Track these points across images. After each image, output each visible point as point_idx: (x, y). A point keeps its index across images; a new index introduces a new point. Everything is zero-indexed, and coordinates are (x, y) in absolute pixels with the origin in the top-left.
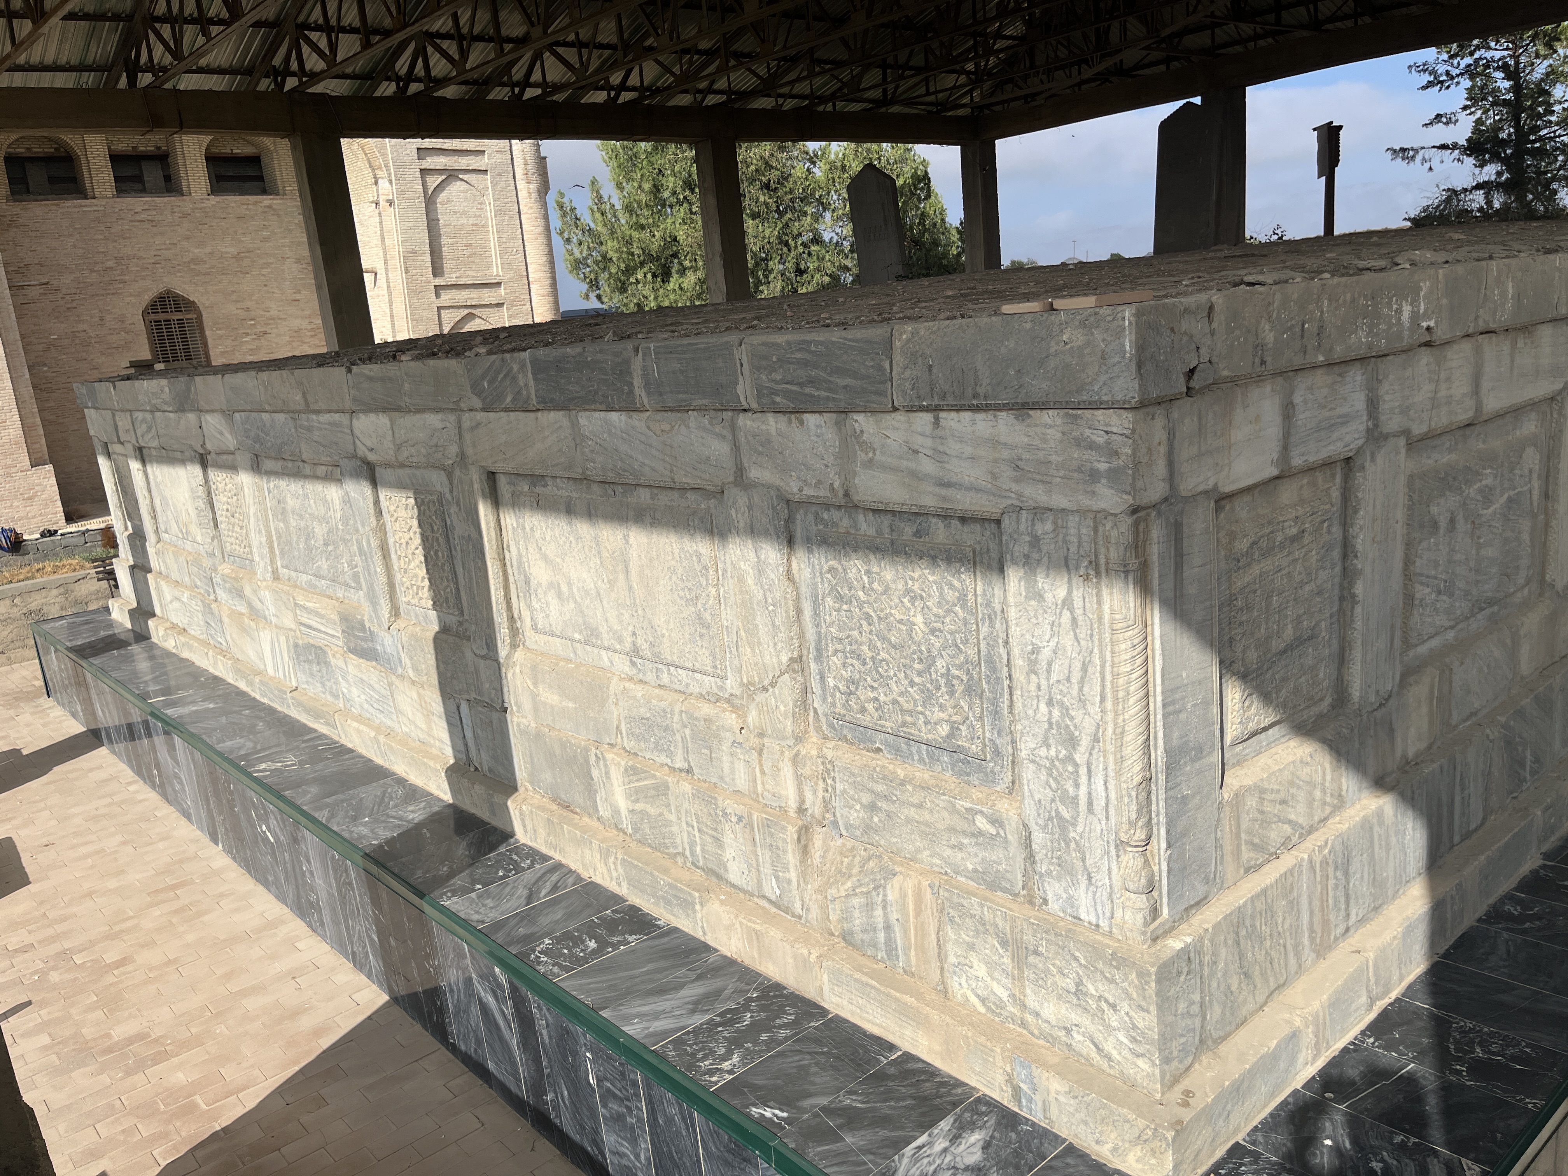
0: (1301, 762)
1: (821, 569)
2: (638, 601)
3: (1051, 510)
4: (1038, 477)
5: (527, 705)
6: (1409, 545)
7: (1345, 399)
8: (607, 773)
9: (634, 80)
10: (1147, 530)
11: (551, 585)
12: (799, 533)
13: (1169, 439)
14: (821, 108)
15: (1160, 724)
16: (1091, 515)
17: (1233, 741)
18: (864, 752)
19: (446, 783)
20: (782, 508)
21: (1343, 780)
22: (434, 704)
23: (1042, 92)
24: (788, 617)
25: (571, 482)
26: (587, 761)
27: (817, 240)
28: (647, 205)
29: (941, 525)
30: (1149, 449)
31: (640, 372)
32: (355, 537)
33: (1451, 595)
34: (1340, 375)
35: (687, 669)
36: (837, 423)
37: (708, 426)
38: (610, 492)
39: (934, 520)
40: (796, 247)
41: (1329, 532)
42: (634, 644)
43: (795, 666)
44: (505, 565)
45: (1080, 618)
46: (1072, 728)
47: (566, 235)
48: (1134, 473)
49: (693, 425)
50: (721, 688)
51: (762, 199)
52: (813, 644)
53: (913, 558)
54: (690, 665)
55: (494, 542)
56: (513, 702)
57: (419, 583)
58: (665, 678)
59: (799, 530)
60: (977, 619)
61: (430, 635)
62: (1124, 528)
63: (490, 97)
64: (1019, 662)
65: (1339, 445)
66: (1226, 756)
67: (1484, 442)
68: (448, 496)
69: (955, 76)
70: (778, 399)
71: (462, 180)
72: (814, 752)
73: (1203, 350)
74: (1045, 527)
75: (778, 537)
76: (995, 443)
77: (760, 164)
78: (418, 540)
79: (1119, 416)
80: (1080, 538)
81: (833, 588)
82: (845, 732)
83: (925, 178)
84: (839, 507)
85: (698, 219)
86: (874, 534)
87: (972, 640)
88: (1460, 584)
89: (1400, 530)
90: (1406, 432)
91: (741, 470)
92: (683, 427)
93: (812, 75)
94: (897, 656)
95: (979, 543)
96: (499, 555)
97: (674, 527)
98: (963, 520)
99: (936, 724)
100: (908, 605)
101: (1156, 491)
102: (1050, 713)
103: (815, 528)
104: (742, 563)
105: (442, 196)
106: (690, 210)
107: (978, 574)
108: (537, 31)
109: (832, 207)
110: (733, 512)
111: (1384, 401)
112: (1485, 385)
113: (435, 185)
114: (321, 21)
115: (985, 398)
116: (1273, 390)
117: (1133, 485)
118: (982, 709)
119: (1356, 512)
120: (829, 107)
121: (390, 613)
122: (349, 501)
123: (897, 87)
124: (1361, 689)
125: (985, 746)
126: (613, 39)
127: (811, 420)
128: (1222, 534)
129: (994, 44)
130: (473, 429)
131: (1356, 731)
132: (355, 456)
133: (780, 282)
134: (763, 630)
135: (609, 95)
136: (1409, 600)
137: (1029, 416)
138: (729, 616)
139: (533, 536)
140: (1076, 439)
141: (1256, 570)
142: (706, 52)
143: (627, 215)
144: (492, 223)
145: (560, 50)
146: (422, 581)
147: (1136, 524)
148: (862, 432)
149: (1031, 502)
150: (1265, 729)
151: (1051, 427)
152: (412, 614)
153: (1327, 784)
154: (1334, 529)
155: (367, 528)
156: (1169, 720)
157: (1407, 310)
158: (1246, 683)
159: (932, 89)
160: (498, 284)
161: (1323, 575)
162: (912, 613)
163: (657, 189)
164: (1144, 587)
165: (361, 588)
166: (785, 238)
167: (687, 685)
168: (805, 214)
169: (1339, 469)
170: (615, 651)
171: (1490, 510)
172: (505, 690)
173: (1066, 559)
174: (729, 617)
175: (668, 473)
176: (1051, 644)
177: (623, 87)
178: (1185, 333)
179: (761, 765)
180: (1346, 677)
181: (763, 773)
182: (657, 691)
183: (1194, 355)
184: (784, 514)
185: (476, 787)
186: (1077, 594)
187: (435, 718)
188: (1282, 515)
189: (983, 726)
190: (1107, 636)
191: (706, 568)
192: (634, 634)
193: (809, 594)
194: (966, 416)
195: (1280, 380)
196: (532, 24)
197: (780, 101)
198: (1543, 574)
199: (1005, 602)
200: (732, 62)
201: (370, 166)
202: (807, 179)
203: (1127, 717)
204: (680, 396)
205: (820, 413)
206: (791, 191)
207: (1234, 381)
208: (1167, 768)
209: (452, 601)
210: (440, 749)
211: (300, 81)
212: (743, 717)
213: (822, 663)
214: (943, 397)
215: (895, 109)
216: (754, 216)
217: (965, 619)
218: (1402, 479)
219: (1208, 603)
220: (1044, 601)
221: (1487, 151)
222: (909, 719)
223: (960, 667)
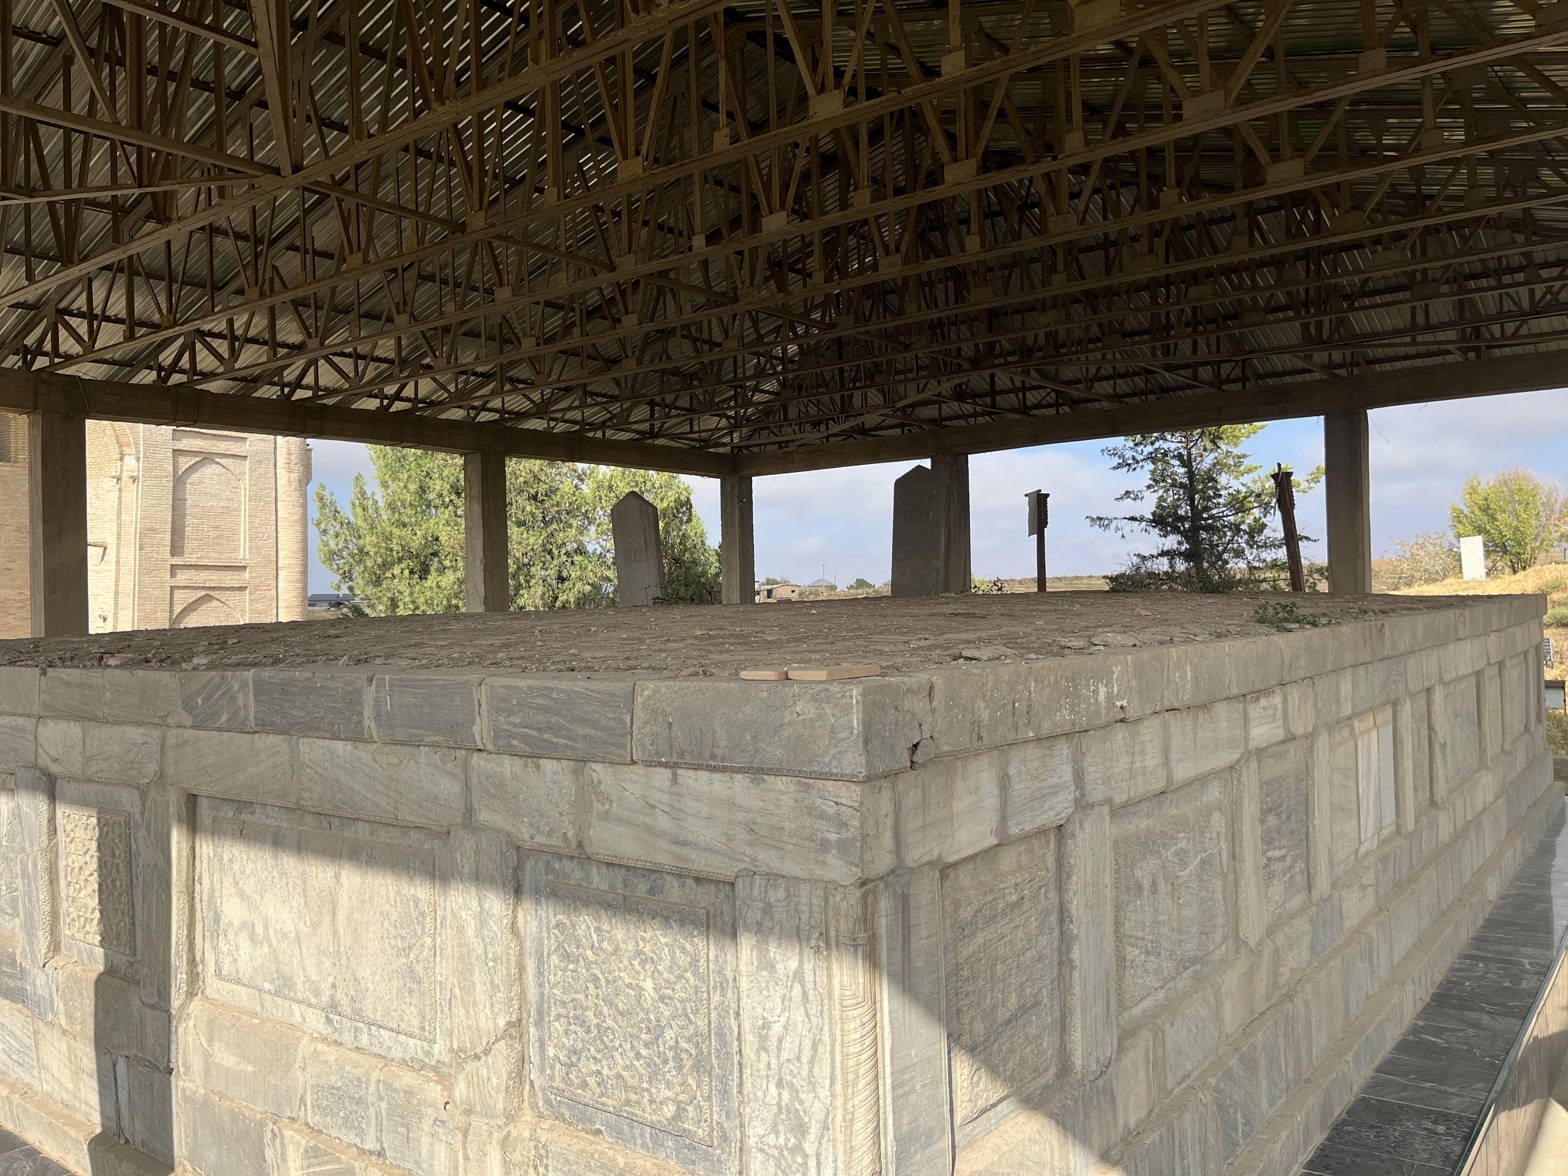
0: (1030, 1140)
1: (548, 924)
2: (342, 948)
3: (783, 877)
4: (772, 842)
5: (197, 1064)
6: (1118, 907)
7: (1054, 771)
8: (283, 1154)
9: (408, 392)
10: (876, 903)
11: (244, 925)
12: (527, 882)
13: (895, 811)
14: (591, 434)
15: (889, 1108)
16: (821, 885)
17: (963, 1121)
18: (583, 1134)
19: (87, 1158)
20: (511, 854)
21: (1071, 1157)
22: (85, 1060)
23: (794, 441)
24: (509, 974)
25: (283, 811)
26: (261, 1137)
27: (581, 551)
28: (411, 505)
29: (675, 883)
30: (877, 822)
31: (371, 703)
32: (20, 857)
33: (1159, 955)
34: (1049, 748)
35: (391, 1030)
36: (575, 771)
37: (439, 763)
38: (326, 824)
39: (669, 878)
40: (559, 556)
41: (1046, 898)
42: (332, 997)
43: (513, 1031)
44: (193, 899)
45: (811, 993)
46: (802, 1114)
47: (323, 526)
48: (862, 846)
49: (423, 760)
50: (428, 1054)
51: (528, 509)
52: (534, 1006)
53: (645, 918)
54: (395, 1026)
55: (184, 873)
56: (180, 1062)
57: (88, 915)
58: (364, 1039)
59: (528, 880)
60: (708, 987)
61: (93, 976)
62: (853, 901)
63: (256, 395)
64: (750, 1038)
65: (1052, 813)
66: (957, 1137)
67: (1177, 807)
68: (138, 817)
69: (717, 419)
70: (515, 743)
71: (218, 463)
72: (526, 1134)
73: (925, 727)
74: (777, 894)
75: (505, 886)
76: (730, 804)
77: (529, 476)
78: (94, 865)
79: (848, 789)
80: (811, 908)
81: (560, 945)
82: (563, 1110)
83: (688, 503)
84: (572, 858)
85: (462, 521)
86: (607, 889)
87: (703, 1010)
88: (1166, 945)
89: (1109, 893)
90: (1109, 801)
91: (470, 811)
92: (412, 762)
93: (583, 406)
94: (624, 1025)
95: (713, 905)
96: (187, 888)
97: (392, 867)
98: (698, 880)
99: (661, 1103)
100: (639, 968)
101: (883, 862)
102: (780, 1095)
103: (545, 878)
104: (463, 913)
105: (194, 477)
106: (455, 512)
107: (711, 938)
108: (313, 343)
109: (598, 522)
110: (458, 856)
111: (1089, 773)
112: (1174, 757)
113: (187, 466)
114: (84, 309)
115: (722, 760)
116: (990, 763)
117: (861, 857)
118: (711, 1086)
119: (1069, 878)
120: (599, 434)
121: (48, 947)
122: (19, 816)
123: (663, 423)
124: (1083, 1057)
125: (712, 1130)
126: (391, 355)
127: (548, 765)
128: (948, 902)
129: (753, 396)
130: (178, 746)
131: (1080, 1102)
132: (35, 767)
133: (541, 587)
134: (480, 988)
135: (382, 403)
136: (1121, 960)
137: (764, 781)
138: (444, 970)
139: (231, 869)
140: (808, 808)
141: (980, 938)
142: (483, 375)
143: (390, 512)
144: (245, 507)
145: (336, 359)
146: (92, 913)
147: (865, 896)
148: (600, 782)
149: (764, 867)
150: (994, 1106)
151: (784, 793)
152: (75, 950)
153: (1056, 1163)
154: (1050, 895)
155: (36, 848)
156: (899, 1104)
157: (1102, 690)
158: (974, 1056)
159: (696, 428)
160: (244, 568)
161: (1043, 941)
162: (642, 977)
163: (423, 490)
164: (872, 960)
165: (18, 915)
166: (549, 547)
167: (389, 1049)
168: (571, 526)
169: (1052, 836)
170: (310, 1005)
171: (1186, 872)
172: (173, 1047)
173: (798, 929)
174: (445, 972)
175: (390, 809)
176: (782, 1019)
177: (397, 397)
178: (908, 711)
179: (465, 1149)
180: (1068, 1045)
181: (466, 1158)
182: (353, 1055)
183: (916, 731)
184: (515, 860)
185: (124, 1165)
186: (808, 966)
187: (85, 1076)
188: (1003, 882)
189: (711, 1107)
190: (837, 1012)
191: (423, 915)
192: (334, 986)
193: (533, 950)
194: (704, 775)
195: (995, 753)
196: (310, 336)
197: (552, 424)
198: (1237, 931)
199: (736, 970)
200: (508, 387)
201: (118, 442)
202: (574, 494)
203: (856, 1102)
204: (412, 731)
205: (558, 759)
206: (558, 504)
207: (955, 755)
208: (898, 1158)
209: (124, 938)
210: (87, 1115)
211: (52, 361)
212: (449, 1089)
213: (543, 1028)
214: (682, 755)
215: (660, 441)
216: (520, 524)
217: (696, 987)
218: (1109, 844)
219: (935, 976)
220: (776, 972)
221: (1168, 524)
222: (633, 1097)
223: (689, 1040)
